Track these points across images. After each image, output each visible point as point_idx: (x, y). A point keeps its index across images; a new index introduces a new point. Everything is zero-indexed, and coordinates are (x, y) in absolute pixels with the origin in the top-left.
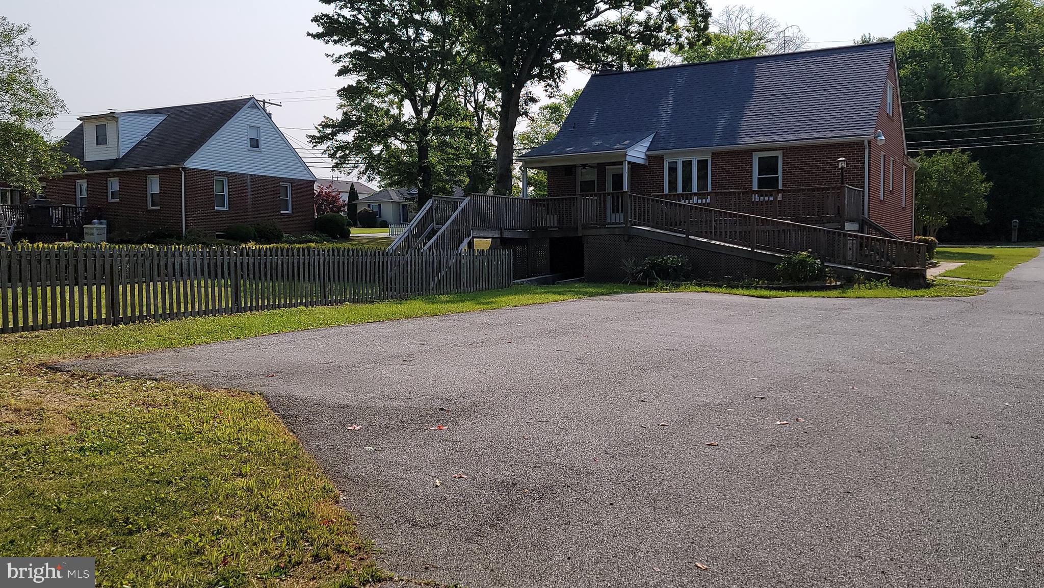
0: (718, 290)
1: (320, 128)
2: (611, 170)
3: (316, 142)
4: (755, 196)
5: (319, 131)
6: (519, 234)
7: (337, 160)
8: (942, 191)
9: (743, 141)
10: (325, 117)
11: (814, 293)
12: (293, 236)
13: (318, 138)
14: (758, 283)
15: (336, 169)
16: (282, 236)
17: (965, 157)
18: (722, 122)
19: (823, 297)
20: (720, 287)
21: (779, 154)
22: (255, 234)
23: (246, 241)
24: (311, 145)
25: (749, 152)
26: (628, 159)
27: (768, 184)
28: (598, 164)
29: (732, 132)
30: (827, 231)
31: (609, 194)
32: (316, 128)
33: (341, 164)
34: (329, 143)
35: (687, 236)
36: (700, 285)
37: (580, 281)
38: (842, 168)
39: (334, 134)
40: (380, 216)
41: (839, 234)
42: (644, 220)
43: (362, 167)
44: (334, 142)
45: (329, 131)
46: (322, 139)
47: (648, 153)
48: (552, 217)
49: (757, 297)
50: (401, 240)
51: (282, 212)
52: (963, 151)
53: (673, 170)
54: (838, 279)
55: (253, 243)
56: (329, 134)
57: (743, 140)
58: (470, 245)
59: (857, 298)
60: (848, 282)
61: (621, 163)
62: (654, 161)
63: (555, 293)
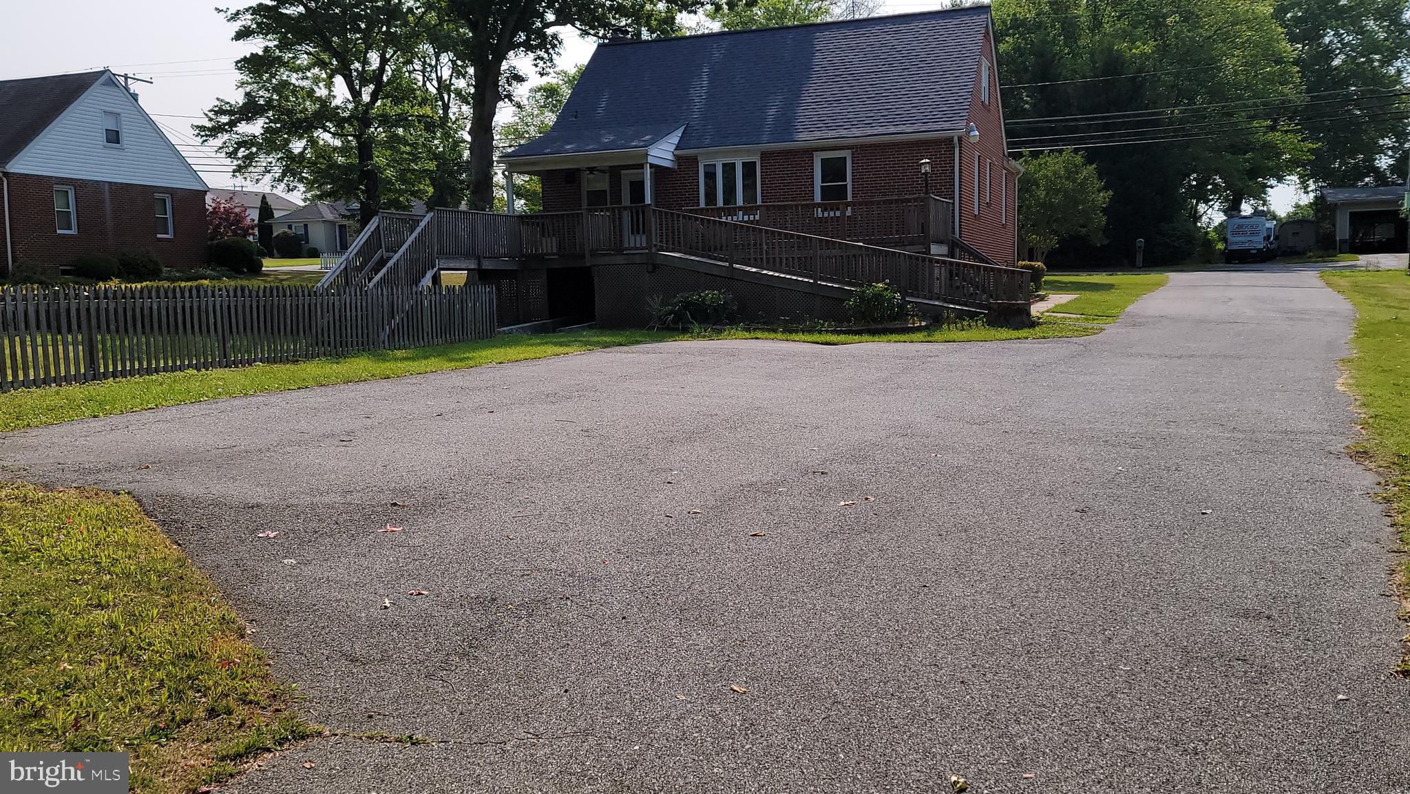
0: (772, 335)
1: (211, 115)
2: (627, 176)
3: (207, 136)
4: (817, 210)
5: (211, 120)
6: (504, 264)
7: (239, 162)
8: (1051, 203)
9: (804, 136)
10: (218, 99)
11: (894, 337)
12: (178, 271)
13: (209, 129)
14: (823, 325)
15: (237, 174)
16: (161, 271)
17: (1079, 159)
18: (772, 112)
19: (905, 342)
20: (775, 331)
21: (847, 154)
22: (119, 268)
23: (105, 278)
24: (200, 140)
25: (809, 152)
26: (650, 160)
27: (834, 194)
28: (610, 167)
29: (786, 126)
30: (909, 255)
31: (625, 208)
32: (206, 115)
33: (246, 167)
34: (226, 136)
35: (731, 265)
36: (748, 330)
37: (590, 327)
38: (926, 173)
39: (232, 124)
40: (307, 242)
41: (924, 260)
42: (673, 244)
43: (277, 171)
44: (233, 136)
45: (224, 119)
46: (215, 130)
47: (677, 152)
48: (549, 240)
49: (822, 344)
50: (336, 275)
51: (159, 236)
52: (1076, 151)
53: (710, 176)
54: (922, 319)
55: (117, 281)
56: (225, 124)
57: (801, 135)
58: (436, 279)
59: (946, 342)
60: (935, 321)
61: (641, 166)
62: (685, 163)
63: (555, 344)
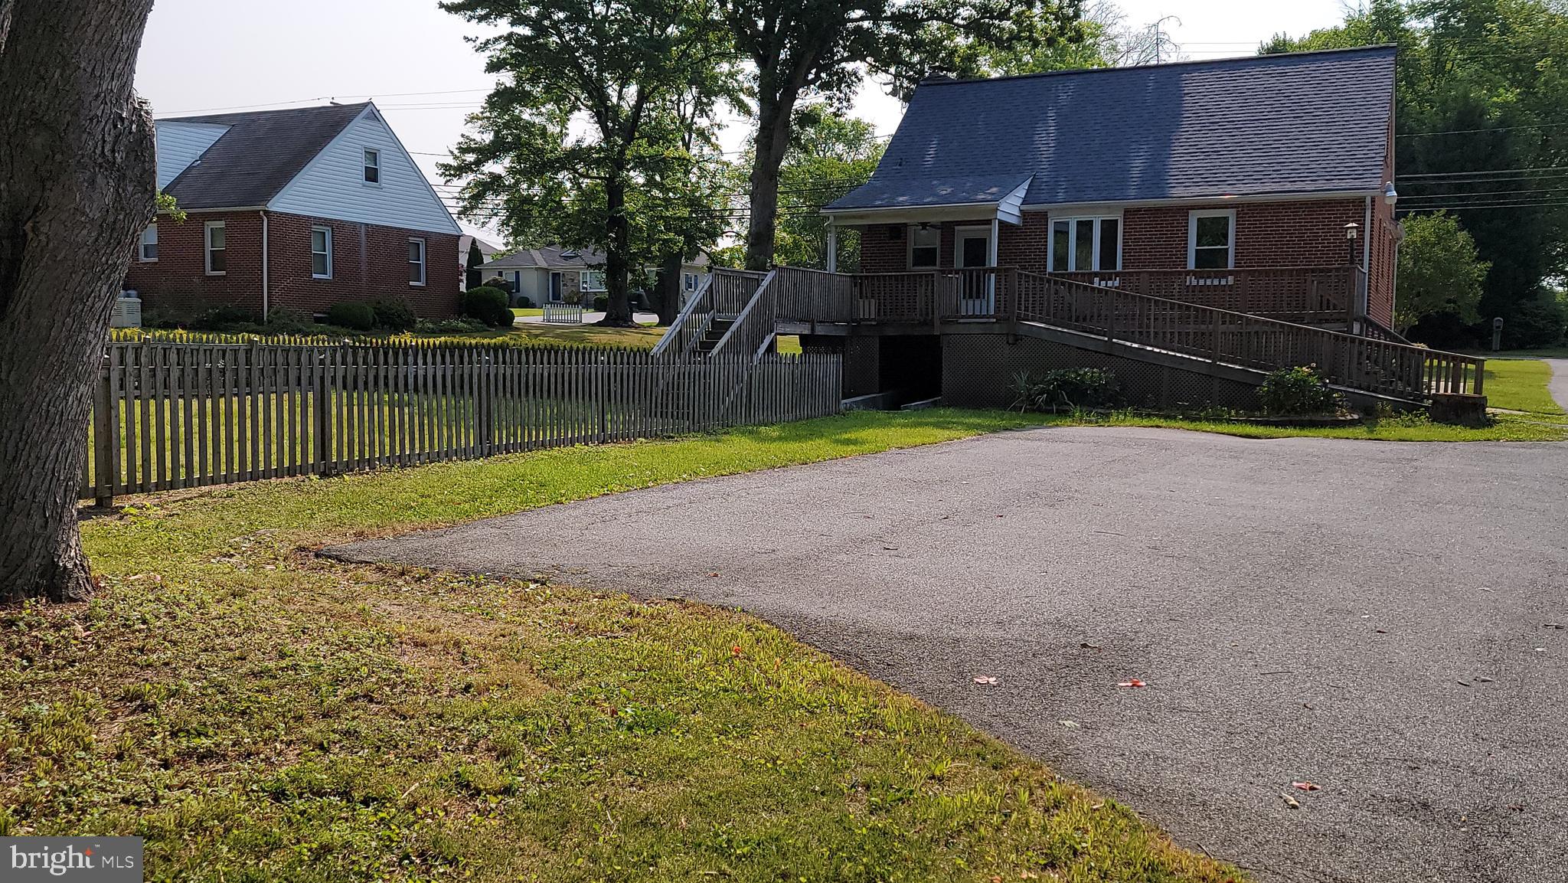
0: (1173, 423)
1: (456, 152)
2: (962, 233)
3: (450, 175)
4: (1191, 279)
5: (456, 158)
6: (839, 330)
7: (465, 203)
9: (1178, 191)
10: (463, 136)
11: (1326, 431)
12: (430, 322)
13: (455, 168)
14: (1229, 413)
15: (462, 216)
16: (415, 322)
17: (1452, 223)
18: (1138, 162)
19: (1347, 438)
20: (1175, 418)
21: (1231, 214)
22: (374, 318)
24: (443, 180)
25: (1184, 210)
26: (1000, 216)
27: (1209, 260)
28: (942, 222)
29: (1156, 179)
30: (1335, 336)
31: (992, 270)
32: (452, 152)
33: (472, 208)
34: (471, 176)
35: (1110, 340)
36: (1140, 416)
37: (935, 404)
38: (1352, 239)
39: (478, 163)
40: (518, 291)
41: (1345, 339)
42: (1033, 311)
43: (503, 214)
44: (479, 176)
45: (470, 158)
46: (462, 169)
47: (1024, 207)
49: (1240, 436)
50: (671, 338)
51: (411, 283)
52: (1448, 214)
53: (1062, 233)
54: (1352, 410)
55: (408, 334)
56: (471, 163)
57: (1174, 191)
58: (771, 347)
59: (1400, 440)
60: (1368, 415)
61: (989, 222)
62: (1033, 219)
